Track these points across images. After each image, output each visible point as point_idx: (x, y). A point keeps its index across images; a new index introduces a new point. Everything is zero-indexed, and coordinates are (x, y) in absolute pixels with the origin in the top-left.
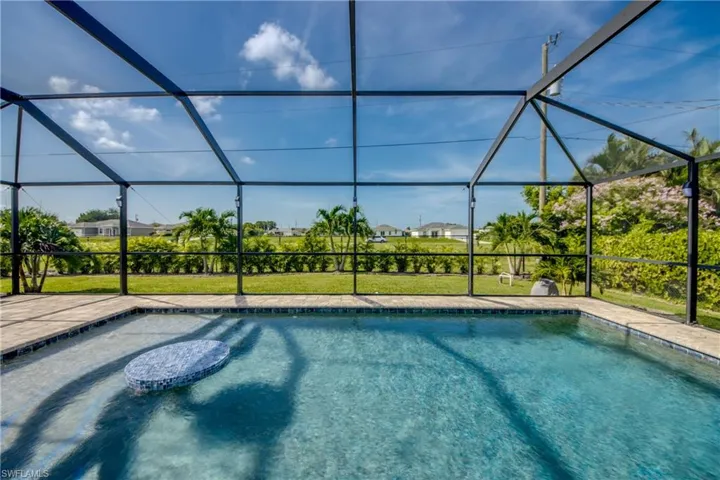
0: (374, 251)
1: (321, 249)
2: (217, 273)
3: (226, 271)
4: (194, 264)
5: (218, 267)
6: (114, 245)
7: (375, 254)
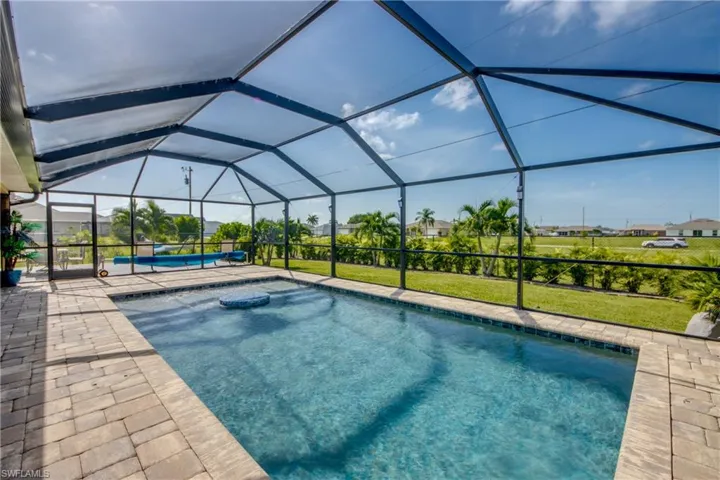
0: (535, 255)
1: (470, 249)
2: (382, 266)
3: (389, 265)
4: (367, 258)
5: (382, 261)
6: (327, 240)
7: (536, 259)
